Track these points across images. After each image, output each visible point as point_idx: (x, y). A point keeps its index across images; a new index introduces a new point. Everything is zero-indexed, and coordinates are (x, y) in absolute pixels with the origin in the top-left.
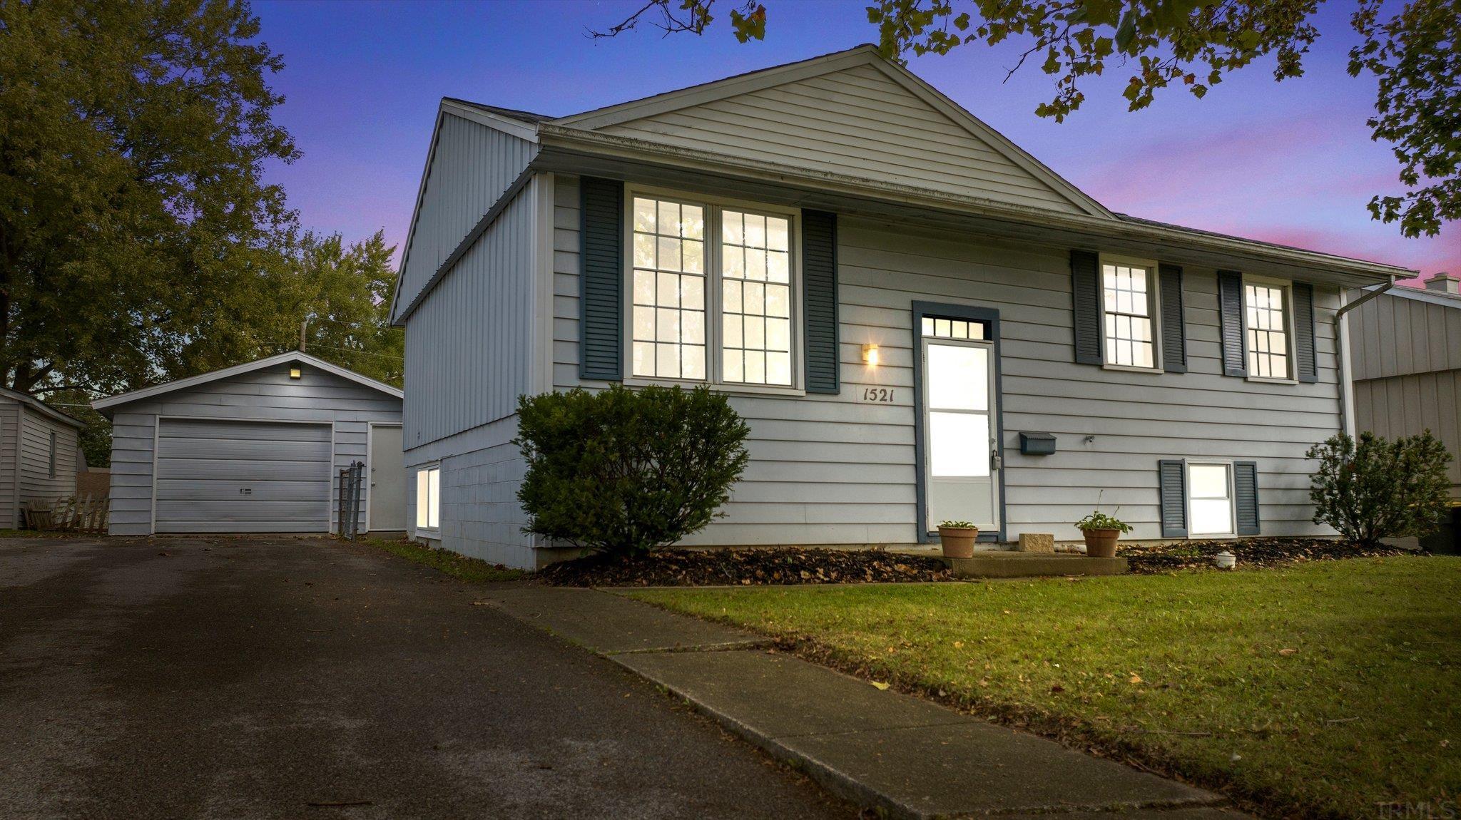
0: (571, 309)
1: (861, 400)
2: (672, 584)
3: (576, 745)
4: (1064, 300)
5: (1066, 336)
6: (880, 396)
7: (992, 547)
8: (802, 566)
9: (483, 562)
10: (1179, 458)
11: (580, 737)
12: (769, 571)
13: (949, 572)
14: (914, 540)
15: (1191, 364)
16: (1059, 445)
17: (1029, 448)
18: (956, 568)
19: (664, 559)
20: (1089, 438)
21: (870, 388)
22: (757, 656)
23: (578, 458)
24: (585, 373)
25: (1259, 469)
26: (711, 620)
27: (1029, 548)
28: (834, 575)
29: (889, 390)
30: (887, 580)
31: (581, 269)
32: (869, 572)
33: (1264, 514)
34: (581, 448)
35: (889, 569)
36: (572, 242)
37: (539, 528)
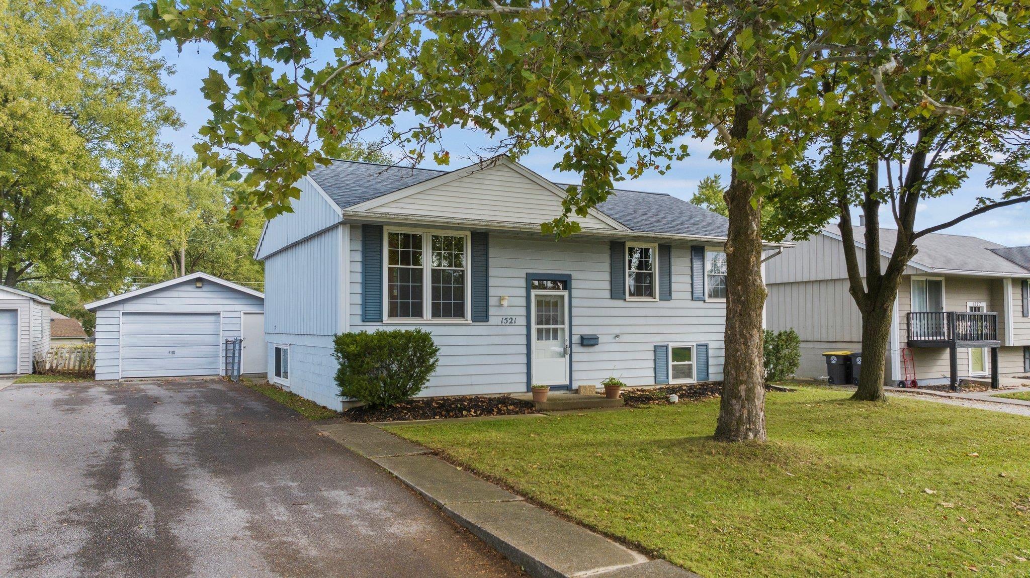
0: (358, 289)
1: (500, 323)
2: (404, 419)
3: (360, 489)
4: (607, 267)
5: (607, 285)
6: (509, 321)
7: (565, 392)
8: (464, 408)
9: (315, 403)
10: (666, 344)
11: (361, 486)
12: (448, 411)
13: (534, 409)
14: (525, 390)
15: (674, 295)
16: (600, 341)
17: (585, 343)
18: (537, 407)
19: (401, 407)
20: (617, 336)
21: (504, 317)
22: (423, 458)
23: (361, 366)
24: (365, 319)
25: (710, 347)
26: (412, 442)
27: (583, 393)
28: (479, 412)
29: (514, 318)
30: (503, 414)
31: (363, 270)
32: (495, 410)
33: (711, 370)
34: (363, 362)
35: (505, 408)
36: (358, 257)
37: (343, 394)
